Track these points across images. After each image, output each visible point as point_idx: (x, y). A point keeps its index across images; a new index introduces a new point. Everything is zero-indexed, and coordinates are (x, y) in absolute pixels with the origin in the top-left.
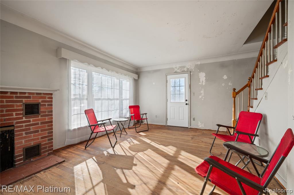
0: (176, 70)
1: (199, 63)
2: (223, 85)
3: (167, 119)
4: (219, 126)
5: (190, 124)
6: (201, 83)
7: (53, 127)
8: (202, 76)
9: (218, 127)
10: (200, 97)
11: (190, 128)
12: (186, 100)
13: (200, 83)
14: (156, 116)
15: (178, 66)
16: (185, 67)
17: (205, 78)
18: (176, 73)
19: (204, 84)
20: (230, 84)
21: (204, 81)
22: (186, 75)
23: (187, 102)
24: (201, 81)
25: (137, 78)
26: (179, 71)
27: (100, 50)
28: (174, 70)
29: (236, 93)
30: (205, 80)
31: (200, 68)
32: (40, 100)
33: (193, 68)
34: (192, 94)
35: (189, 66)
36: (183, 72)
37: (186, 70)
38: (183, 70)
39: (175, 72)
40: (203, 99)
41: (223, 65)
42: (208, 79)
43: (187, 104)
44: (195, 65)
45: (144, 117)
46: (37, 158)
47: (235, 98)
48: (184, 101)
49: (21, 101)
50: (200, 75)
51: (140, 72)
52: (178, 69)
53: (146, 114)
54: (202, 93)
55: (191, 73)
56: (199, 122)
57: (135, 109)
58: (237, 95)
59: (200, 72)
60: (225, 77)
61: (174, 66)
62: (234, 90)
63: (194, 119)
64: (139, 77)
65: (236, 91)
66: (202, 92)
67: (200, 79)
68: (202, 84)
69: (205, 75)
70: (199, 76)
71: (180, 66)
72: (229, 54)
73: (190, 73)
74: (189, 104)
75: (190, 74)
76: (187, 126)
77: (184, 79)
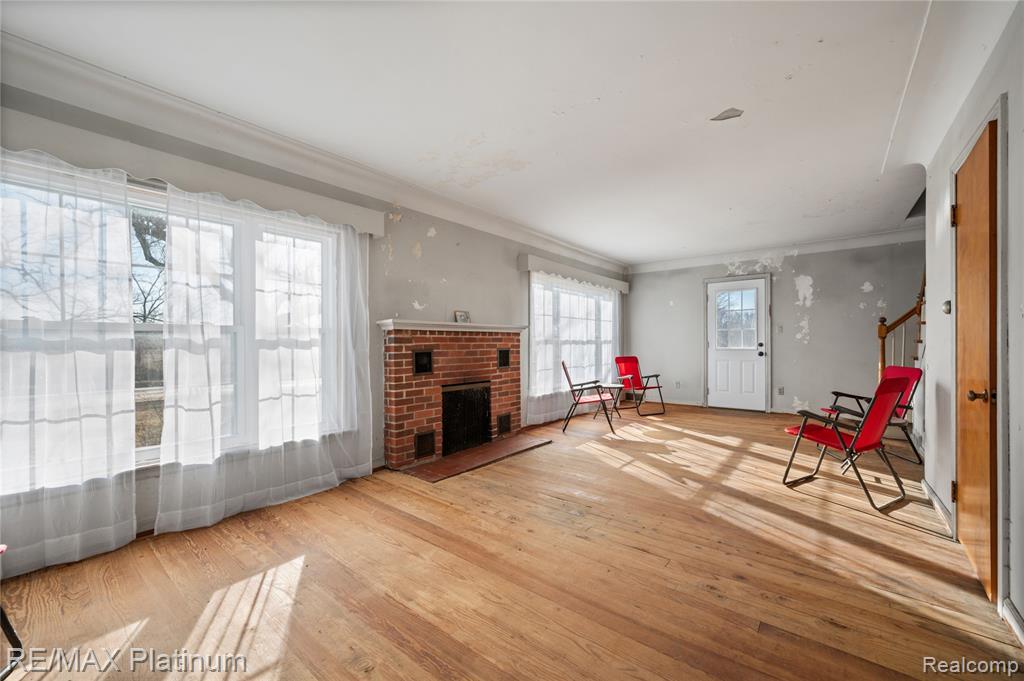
0: (732, 269)
1: (795, 252)
2: (862, 306)
3: (708, 390)
4: (838, 394)
5: (771, 401)
6: (800, 303)
7: (521, 389)
8: (804, 285)
9: (835, 397)
10: (799, 336)
11: (772, 413)
12: (761, 345)
13: (797, 303)
14: (678, 383)
15: (737, 260)
16: (757, 263)
17: (811, 290)
18: (732, 277)
19: (808, 303)
20: (880, 304)
21: (809, 296)
22: (761, 283)
23: (762, 349)
24: (801, 297)
25: (626, 291)
26: (741, 273)
27: (572, 244)
28: (727, 267)
29: (886, 329)
30: (813, 294)
31: (800, 264)
32: (510, 344)
33: (778, 265)
34: (776, 330)
35: (766, 259)
36: (753, 275)
37: (758, 270)
38: (750, 269)
39: (730, 276)
40: (806, 342)
41: (861, 258)
42: (819, 292)
43: (761, 354)
44: (786, 258)
45: (652, 382)
46: (508, 435)
47: (883, 339)
48: (754, 347)
49: (495, 346)
50: (797, 282)
51: (633, 275)
52: (739, 267)
53: (657, 376)
54: (803, 328)
55: (774, 278)
56: (796, 398)
57: (628, 364)
58: (888, 332)
59: (797, 274)
60: (867, 287)
61: (726, 261)
62: (883, 320)
63: (781, 392)
64: (630, 288)
65: (888, 323)
66: (804, 323)
67: (797, 291)
68: (804, 304)
69: (811, 283)
70: (795, 286)
71: (743, 259)
72: (875, 232)
73: (769, 275)
74: (769, 353)
75: (771, 280)
76: (763, 409)
77: (754, 291)
